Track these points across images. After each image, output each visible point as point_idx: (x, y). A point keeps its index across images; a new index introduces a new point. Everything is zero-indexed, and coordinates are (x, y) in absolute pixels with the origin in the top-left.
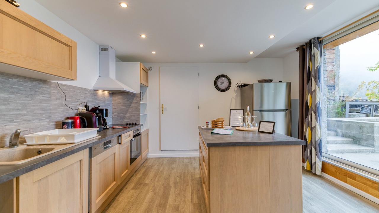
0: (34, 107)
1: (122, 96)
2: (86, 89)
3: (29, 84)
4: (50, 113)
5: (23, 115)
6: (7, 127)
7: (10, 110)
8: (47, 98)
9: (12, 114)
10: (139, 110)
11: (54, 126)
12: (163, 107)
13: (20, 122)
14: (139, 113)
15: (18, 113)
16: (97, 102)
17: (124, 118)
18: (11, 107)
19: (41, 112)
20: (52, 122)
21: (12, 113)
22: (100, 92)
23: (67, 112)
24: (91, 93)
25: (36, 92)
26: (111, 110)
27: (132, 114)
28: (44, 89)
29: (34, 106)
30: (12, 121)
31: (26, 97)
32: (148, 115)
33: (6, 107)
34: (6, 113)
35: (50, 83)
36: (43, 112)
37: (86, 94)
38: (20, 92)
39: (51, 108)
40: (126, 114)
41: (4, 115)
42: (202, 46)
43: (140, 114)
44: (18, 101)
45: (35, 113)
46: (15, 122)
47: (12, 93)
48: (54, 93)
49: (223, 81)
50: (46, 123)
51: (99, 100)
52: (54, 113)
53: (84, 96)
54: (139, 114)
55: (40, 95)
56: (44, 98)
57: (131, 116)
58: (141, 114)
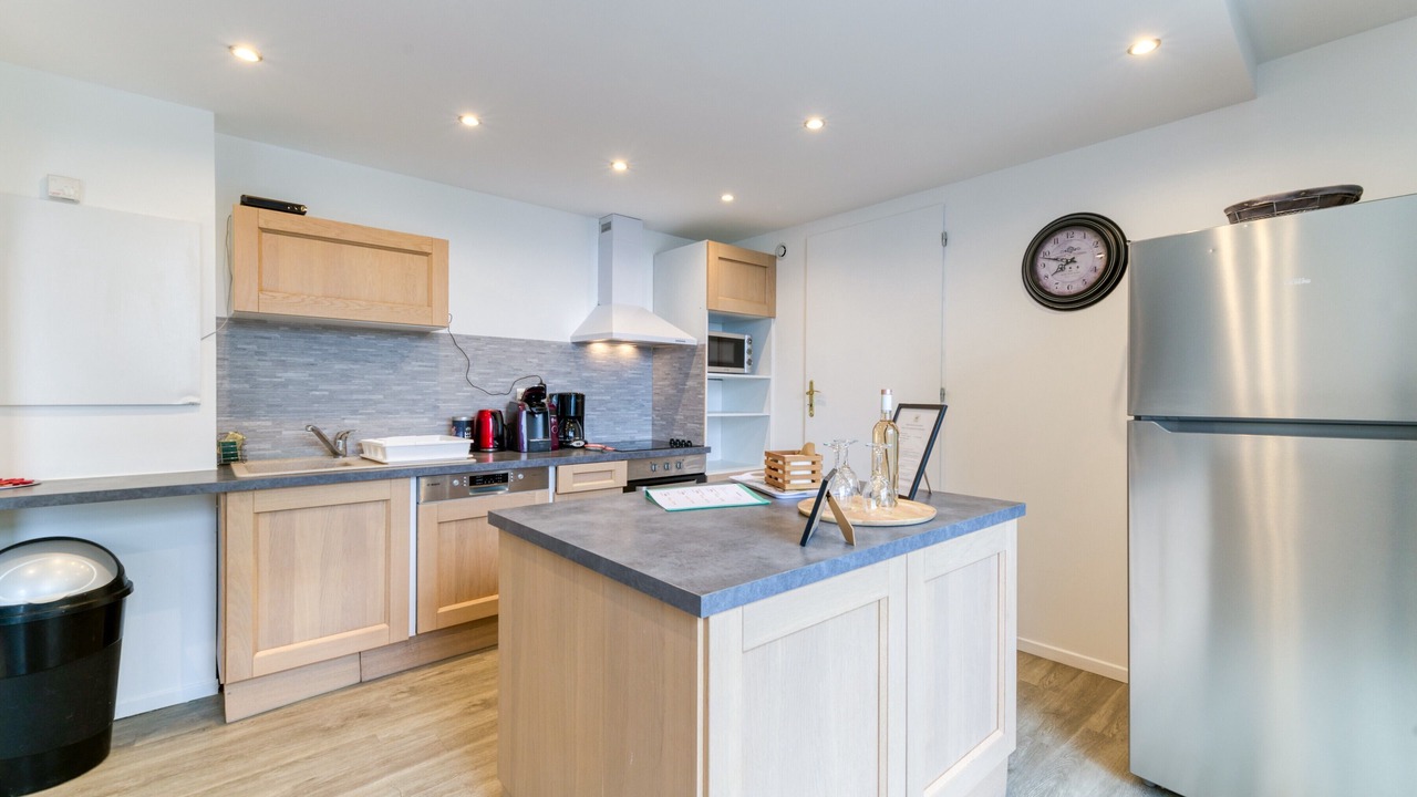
0: (399, 388)
1: (669, 357)
2: (543, 342)
3: (389, 343)
4: (437, 400)
5: (376, 403)
6: (346, 421)
7: (352, 392)
8: (430, 369)
9: (357, 400)
10: (703, 399)
11: (446, 429)
12: (811, 393)
13: (369, 414)
14: (704, 411)
15: (366, 397)
16: (585, 374)
17: (672, 423)
18: (353, 387)
19: (415, 397)
20: (445, 419)
21: (355, 397)
22: (599, 350)
23: (481, 400)
24: (562, 353)
25: (403, 357)
26: (650, 398)
27: (688, 414)
28: (421, 349)
29: (399, 385)
30: (355, 412)
31: (382, 367)
32: (772, 420)
33: (345, 387)
34: (344, 397)
35: (437, 335)
36: (420, 397)
37: (543, 356)
38: (371, 358)
39: (439, 389)
40: (676, 410)
41: (342, 400)
42: (815, 124)
43: (706, 415)
44: (366, 377)
45: (402, 400)
46: (361, 414)
47: (356, 361)
48: (447, 356)
49: (1071, 249)
50: (426, 420)
51: (595, 370)
52: (445, 401)
53: (536, 361)
54: (703, 414)
55: (414, 363)
56: (421, 369)
57: (686, 418)
58: (711, 415)
